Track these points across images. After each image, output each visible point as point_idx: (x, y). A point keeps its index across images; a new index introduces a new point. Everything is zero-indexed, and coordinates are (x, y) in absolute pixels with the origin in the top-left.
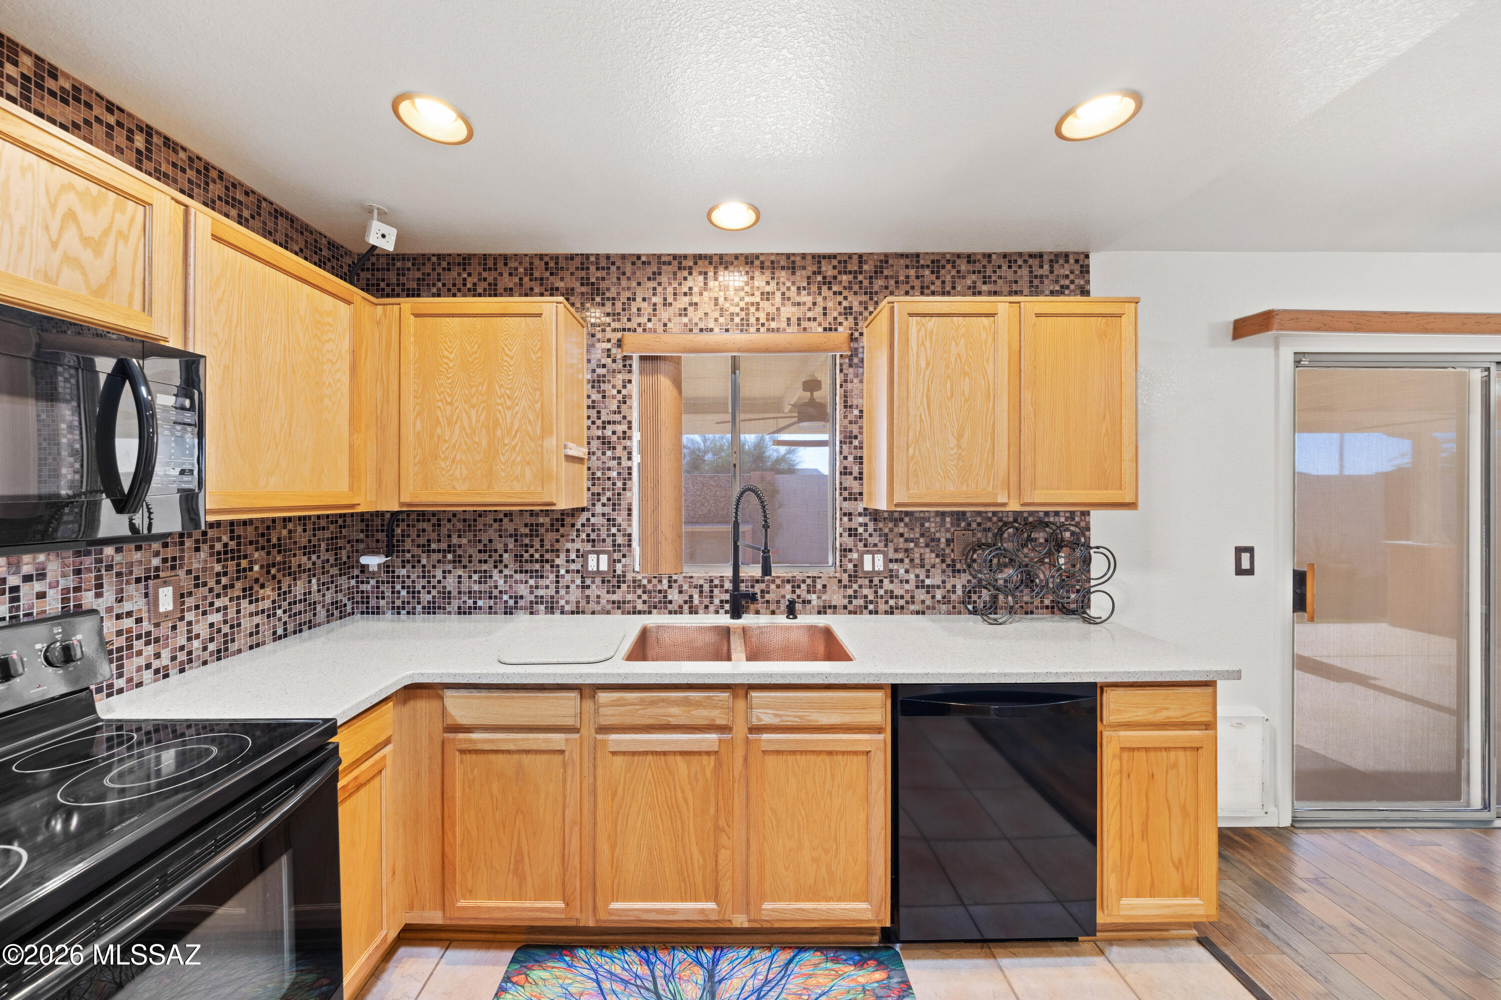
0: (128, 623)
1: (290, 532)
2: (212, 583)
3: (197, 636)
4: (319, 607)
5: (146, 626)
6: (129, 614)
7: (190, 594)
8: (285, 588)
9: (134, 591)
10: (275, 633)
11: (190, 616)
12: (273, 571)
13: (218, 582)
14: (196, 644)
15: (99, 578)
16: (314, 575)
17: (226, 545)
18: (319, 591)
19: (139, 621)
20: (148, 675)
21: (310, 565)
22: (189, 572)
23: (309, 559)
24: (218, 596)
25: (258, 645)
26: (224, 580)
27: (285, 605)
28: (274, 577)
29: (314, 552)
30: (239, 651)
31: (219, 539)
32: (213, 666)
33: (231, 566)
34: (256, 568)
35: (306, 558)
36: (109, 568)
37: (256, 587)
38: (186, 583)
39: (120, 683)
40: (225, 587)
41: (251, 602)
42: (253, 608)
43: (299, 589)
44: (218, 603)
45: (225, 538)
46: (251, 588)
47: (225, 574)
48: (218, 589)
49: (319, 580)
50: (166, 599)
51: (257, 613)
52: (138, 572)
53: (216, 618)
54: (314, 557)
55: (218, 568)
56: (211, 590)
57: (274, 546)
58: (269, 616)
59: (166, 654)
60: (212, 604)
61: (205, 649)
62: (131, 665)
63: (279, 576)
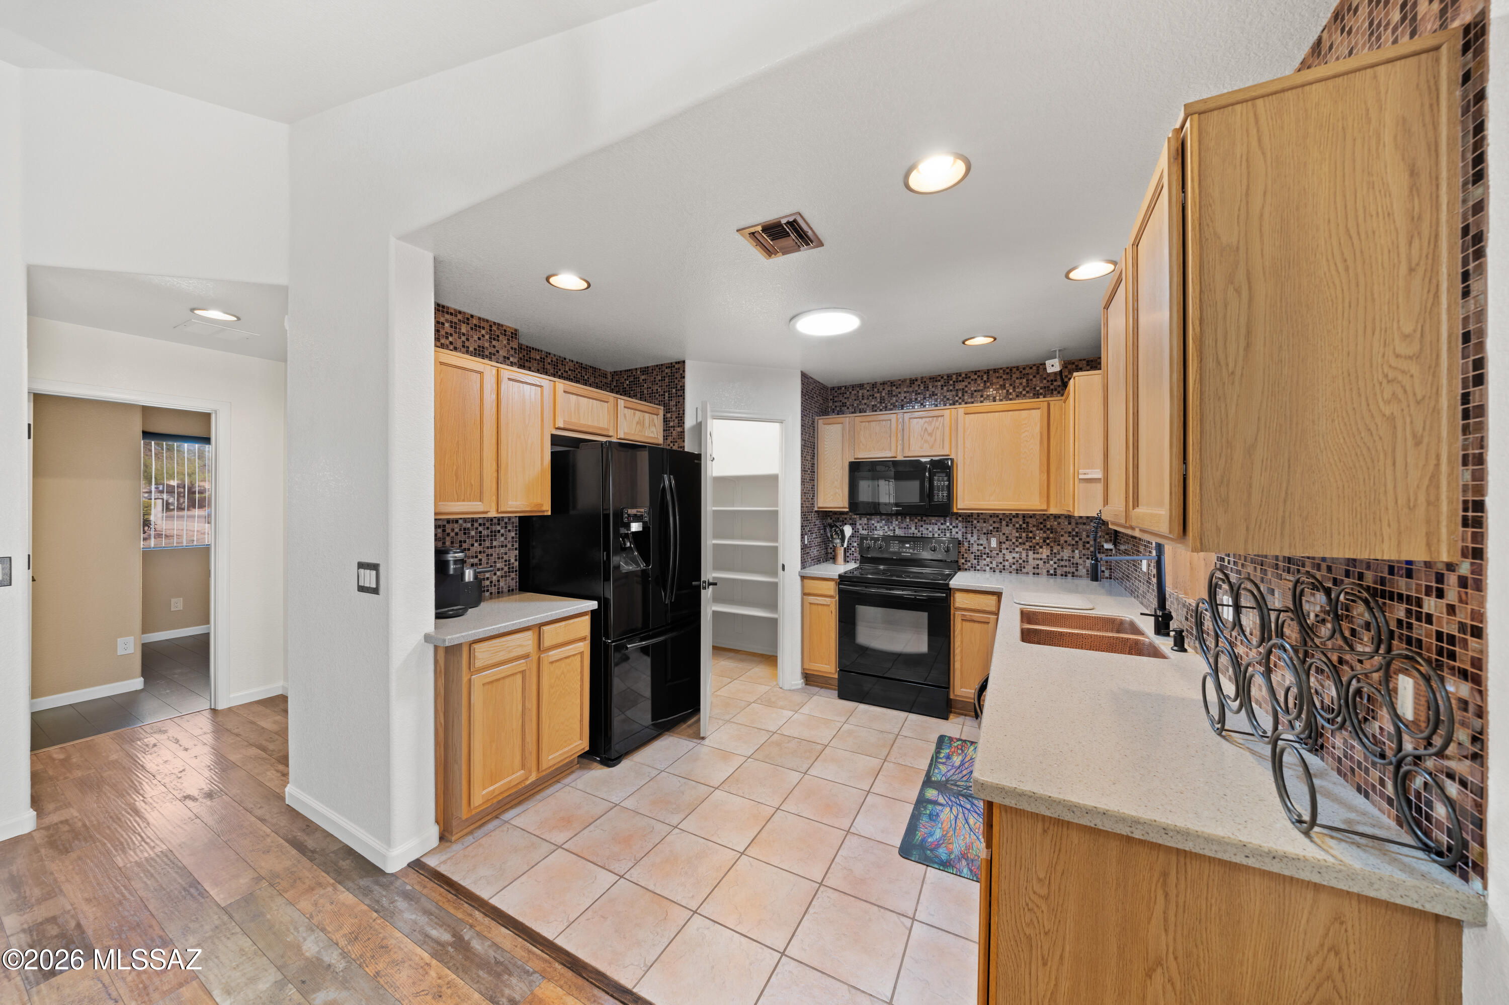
0: (981, 548)
1: (1059, 524)
2: (1014, 540)
3: (1007, 560)
4: (1080, 567)
5: (987, 551)
6: (982, 545)
7: (1004, 543)
8: (1055, 551)
9: (984, 537)
10: (1048, 571)
11: (1004, 551)
12: (1048, 541)
13: (1017, 541)
14: (1007, 563)
15: (972, 530)
16: (1077, 549)
17: (1020, 525)
18: (1080, 558)
19: (985, 548)
20: (988, 568)
21: (1074, 542)
22: (1004, 534)
23: (1073, 539)
24: (1017, 546)
25: (1038, 574)
26: (1020, 540)
27: (1055, 560)
28: (1048, 544)
29: (1077, 536)
30: (1027, 573)
31: (1018, 522)
32: (1014, 574)
33: (1024, 535)
34: (1037, 538)
35: (1070, 538)
36: (975, 527)
37: (1037, 547)
38: (1003, 538)
39: (978, 567)
40: (1020, 543)
41: (1034, 553)
42: (1036, 556)
43: (1066, 554)
44: (1017, 549)
45: (1021, 523)
46: (1035, 547)
47: (1021, 538)
48: (1017, 543)
49: (1080, 552)
50: (994, 543)
51: (1037, 559)
52: (985, 531)
53: (1017, 556)
54: (1077, 539)
55: (1017, 535)
56: (1013, 543)
57: (1048, 529)
58: (1044, 562)
59: (994, 563)
60: (1014, 549)
61: (1011, 567)
62: (983, 562)
63: (1052, 544)
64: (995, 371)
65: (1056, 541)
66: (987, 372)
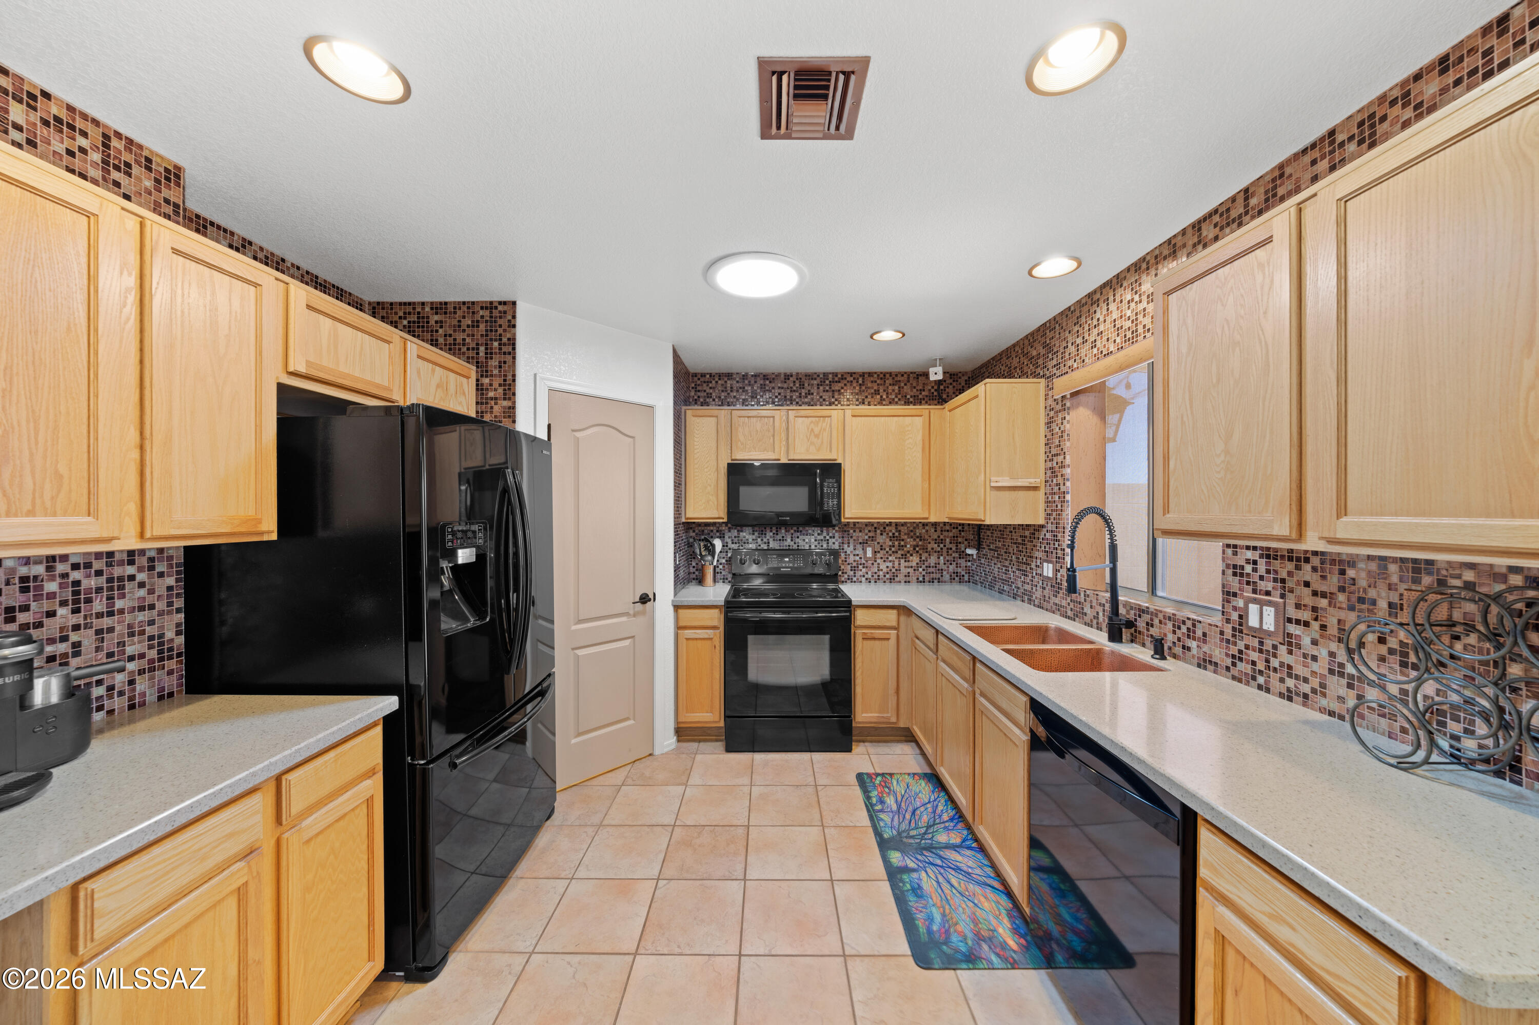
0: (857, 558)
1: (927, 531)
2: (888, 549)
3: (882, 570)
4: (945, 573)
5: (863, 561)
6: (858, 555)
7: (879, 552)
8: (923, 558)
9: (859, 547)
10: (918, 579)
11: (879, 561)
12: (917, 549)
13: (890, 549)
14: (881, 573)
15: (849, 540)
16: (942, 555)
17: (894, 534)
18: (945, 564)
19: (861, 558)
20: (863, 579)
21: (939, 549)
22: (878, 543)
23: (939, 546)
24: (891, 555)
25: (909, 582)
26: (893, 549)
27: (924, 567)
28: (917, 552)
29: (942, 543)
30: (900, 582)
31: (891, 531)
32: (888, 584)
33: (896, 543)
34: (908, 546)
35: (936, 545)
36: (852, 537)
37: (908, 555)
38: (878, 548)
39: (855, 579)
40: (893, 552)
41: (905, 561)
42: (907, 564)
43: (933, 560)
44: (890, 558)
45: (894, 531)
46: (906, 555)
47: (894, 546)
48: (890, 552)
49: (945, 558)
50: (869, 554)
51: (908, 567)
52: (860, 541)
53: (890, 565)
54: (942, 546)
55: (891, 543)
56: (887, 552)
57: (918, 537)
58: (915, 570)
59: (870, 573)
60: (888, 558)
61: (885, 576)
62: (859, 573)
63: (921, 552)
64: (870, 374)
65: (925, 549)
66: (863, 375)
